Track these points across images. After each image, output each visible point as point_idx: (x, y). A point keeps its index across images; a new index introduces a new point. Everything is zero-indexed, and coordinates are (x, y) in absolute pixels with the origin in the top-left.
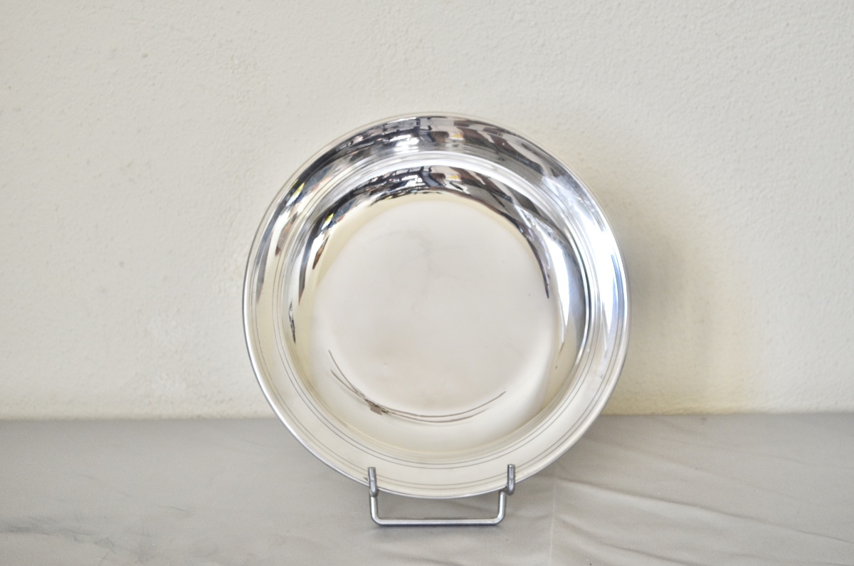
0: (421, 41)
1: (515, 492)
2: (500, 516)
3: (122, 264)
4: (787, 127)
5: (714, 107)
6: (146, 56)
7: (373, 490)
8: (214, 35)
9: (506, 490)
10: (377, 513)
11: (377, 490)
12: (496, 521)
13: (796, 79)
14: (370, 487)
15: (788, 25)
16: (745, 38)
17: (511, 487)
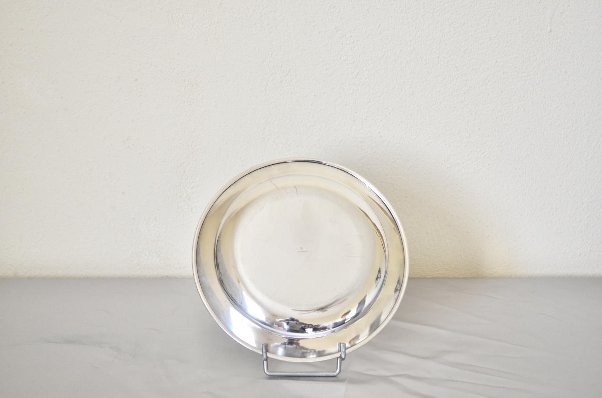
0: (289, 71)
1: (346, 359)
2: (338, 371)
3: (124, 193)
4: (497, 118)
5: (455, 107)
6: (137, 80)
7: (265, 357)
8: (174, 68)
9: (340, 357)
10: (268, 368)
11: (267, 357)
12: (335, 374)
13: (501, 92)
14: (263, 355)
15: (497, 62)
16: (473, 69)
17: (343, 356)
